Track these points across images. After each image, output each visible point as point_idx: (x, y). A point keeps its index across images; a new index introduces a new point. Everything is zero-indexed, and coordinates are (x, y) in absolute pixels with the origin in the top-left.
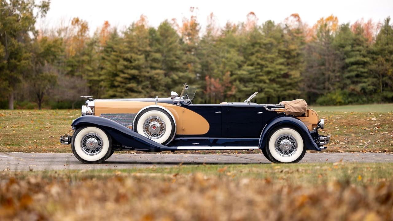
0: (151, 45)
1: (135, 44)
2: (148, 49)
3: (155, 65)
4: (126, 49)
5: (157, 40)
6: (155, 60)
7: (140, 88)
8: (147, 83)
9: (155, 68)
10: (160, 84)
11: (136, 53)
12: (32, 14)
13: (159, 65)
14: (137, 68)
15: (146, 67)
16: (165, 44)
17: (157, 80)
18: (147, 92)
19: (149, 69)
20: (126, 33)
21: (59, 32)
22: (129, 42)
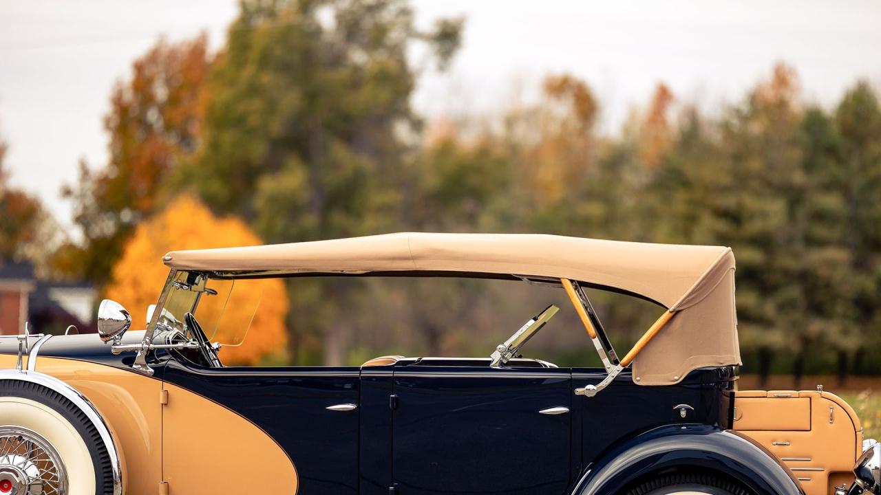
0: (808, 167)
1: (755, 164)
2: (798, 178)
3: (820, 231)
4: (725, 180)
5: (831, 151)
6: (820, 216)
7: (769, 309)
8: (794, 292)
9: (821, 243)
10: (835, 298)
11: (758, 194)
12: (402, 64)
13: (836, 233)
14: (763, 242)
15: (790, 240)
16: (854, 164)
17: (828, 285)
18: (794, 324)
19: (799, 246)
20: (726, 127)
21: (510, 122)
22: (738, 158)
